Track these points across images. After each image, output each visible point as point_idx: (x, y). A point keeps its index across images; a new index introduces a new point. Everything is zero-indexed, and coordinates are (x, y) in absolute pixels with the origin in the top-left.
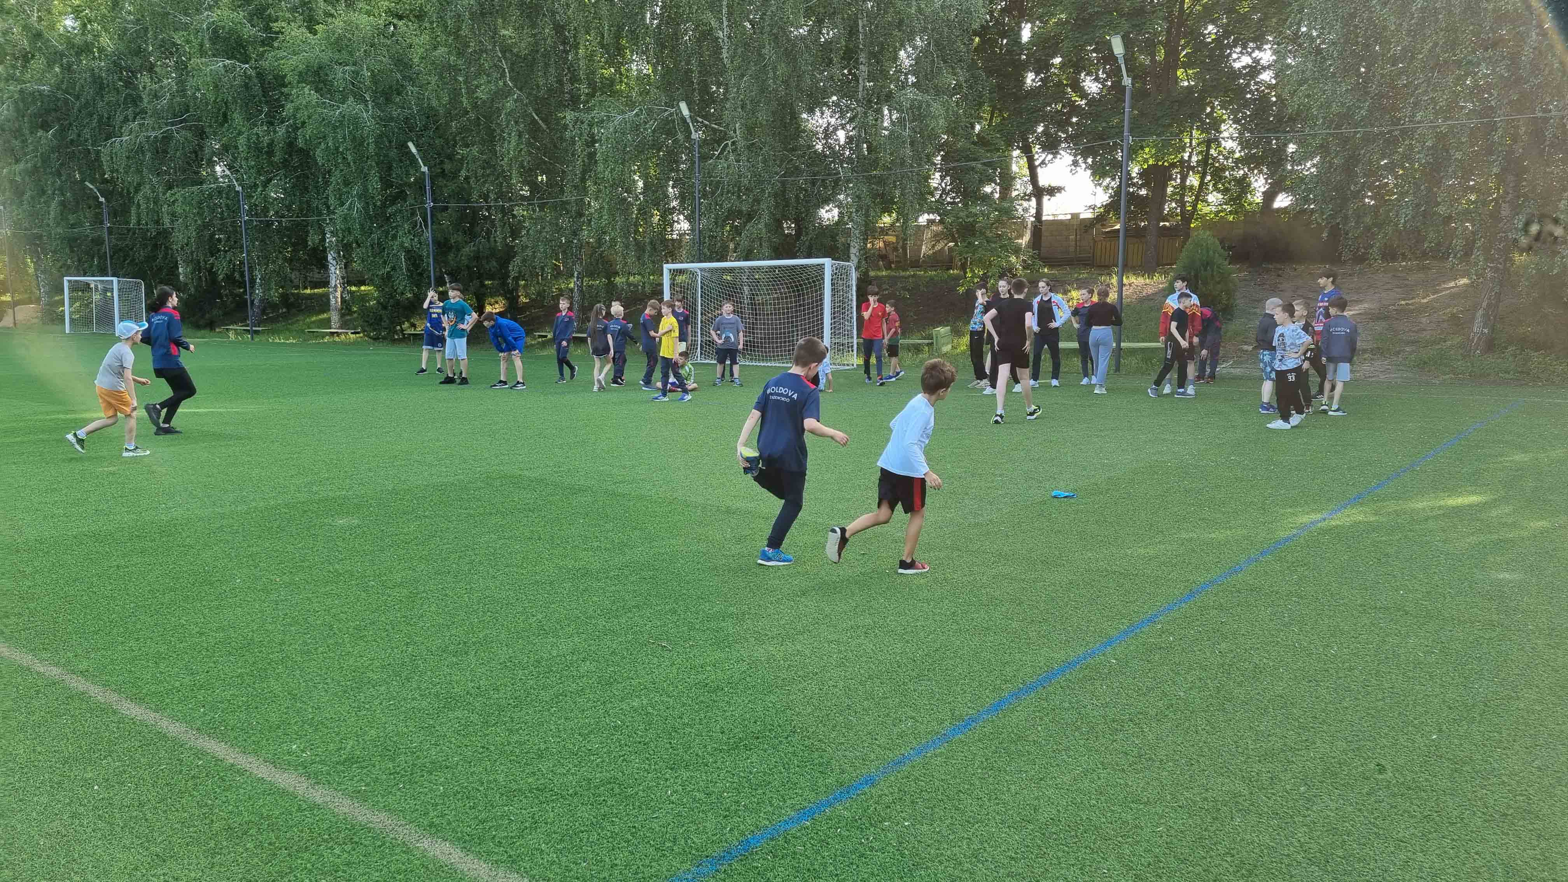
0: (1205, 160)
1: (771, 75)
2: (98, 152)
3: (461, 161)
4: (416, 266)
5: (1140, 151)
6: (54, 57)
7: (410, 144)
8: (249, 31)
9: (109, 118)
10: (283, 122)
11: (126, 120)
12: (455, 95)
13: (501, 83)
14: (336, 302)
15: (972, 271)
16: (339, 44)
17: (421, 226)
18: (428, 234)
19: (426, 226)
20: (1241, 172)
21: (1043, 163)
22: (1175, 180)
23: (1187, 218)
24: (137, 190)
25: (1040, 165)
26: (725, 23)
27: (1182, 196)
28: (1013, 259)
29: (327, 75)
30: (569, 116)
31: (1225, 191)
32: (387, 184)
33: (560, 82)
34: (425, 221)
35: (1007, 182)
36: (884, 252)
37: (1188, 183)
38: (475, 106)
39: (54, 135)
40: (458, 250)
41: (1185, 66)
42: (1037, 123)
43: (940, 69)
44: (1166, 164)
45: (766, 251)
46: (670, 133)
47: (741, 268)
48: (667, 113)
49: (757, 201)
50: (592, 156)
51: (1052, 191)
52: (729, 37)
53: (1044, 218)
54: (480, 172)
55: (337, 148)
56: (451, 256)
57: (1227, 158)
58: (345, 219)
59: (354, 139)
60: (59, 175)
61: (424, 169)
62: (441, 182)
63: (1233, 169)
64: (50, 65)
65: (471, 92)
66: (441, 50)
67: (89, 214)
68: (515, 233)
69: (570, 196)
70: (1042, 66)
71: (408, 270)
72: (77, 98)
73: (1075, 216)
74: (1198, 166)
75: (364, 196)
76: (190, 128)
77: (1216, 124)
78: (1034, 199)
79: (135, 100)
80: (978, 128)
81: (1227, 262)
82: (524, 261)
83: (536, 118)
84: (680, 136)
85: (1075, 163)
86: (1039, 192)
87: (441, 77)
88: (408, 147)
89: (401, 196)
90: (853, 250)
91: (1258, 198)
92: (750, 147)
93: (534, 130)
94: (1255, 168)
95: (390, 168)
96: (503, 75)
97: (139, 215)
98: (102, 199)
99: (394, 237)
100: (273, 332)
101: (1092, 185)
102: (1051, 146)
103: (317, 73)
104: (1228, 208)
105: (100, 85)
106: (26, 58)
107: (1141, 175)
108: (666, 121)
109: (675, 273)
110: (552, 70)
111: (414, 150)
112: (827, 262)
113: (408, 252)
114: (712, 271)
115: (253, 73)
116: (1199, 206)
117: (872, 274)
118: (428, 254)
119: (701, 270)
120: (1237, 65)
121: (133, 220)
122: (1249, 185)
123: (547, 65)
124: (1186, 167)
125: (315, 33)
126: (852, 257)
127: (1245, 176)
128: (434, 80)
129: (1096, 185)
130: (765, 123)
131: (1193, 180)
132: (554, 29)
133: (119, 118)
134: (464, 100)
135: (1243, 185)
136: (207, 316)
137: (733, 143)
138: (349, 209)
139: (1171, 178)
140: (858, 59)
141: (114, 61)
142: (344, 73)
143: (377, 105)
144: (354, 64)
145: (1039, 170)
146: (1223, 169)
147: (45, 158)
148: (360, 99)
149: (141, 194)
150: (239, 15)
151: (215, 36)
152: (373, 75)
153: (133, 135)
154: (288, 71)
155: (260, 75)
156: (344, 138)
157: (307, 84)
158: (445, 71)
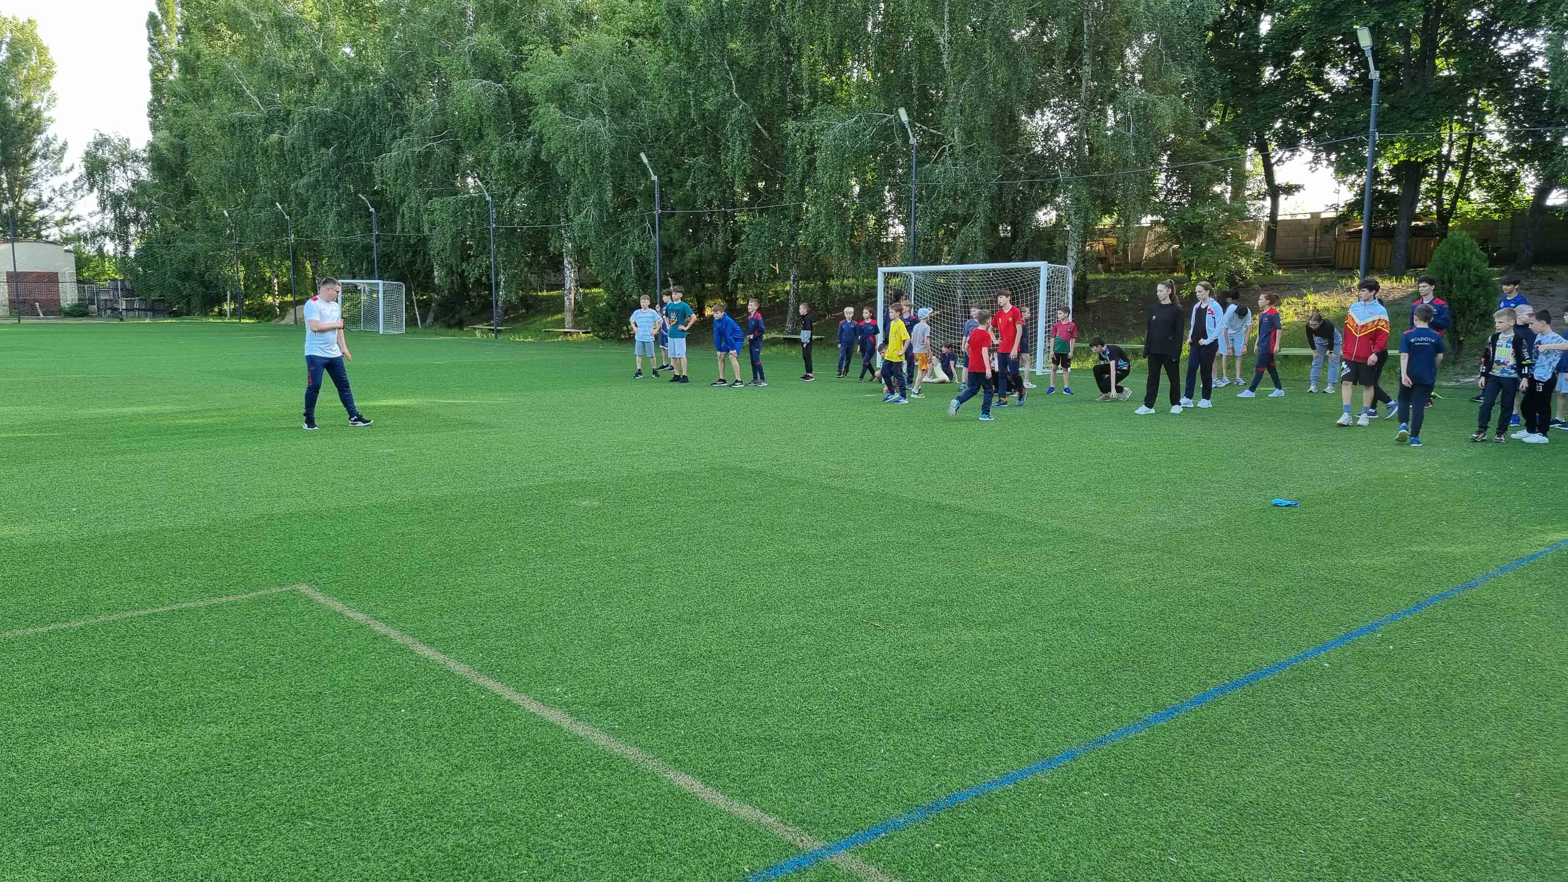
0: (1466, 157)
1: (991, 78)
2: (370, 168)
3: (688, 170)
4: (645, 271)
5: (1390, 147)
6: (336, 81)
7: (643, 155)
8: (504, 53)
9: (380, 137)
10: (529, 137)
11: (395, 137)
12: (685, 106)
13: (727, 95)
14: (570, 302)
15: (1198, 274)
16: (581, 63)
17: (649, 232)
18: (655, 240)
19: (654, 232)
20: (1509, 167)
21: (1280, 160)
22: (1431, 176)
23: (1444, 217)
24: (402, 201)
25: (1276, 163)
26: (947, 29)
27: (1439, 194)
28: (1243, 261)
29: (569, 92)
30: (790, 125)
31: (1489, 188)
32: (618, 191)
33: (783, 92)
34: (653, 226)
35: (1240, 180)
36: (1104, 255)
37: (1445, 180)
38: (702, 117)
39: (334, 152)
40: (683, 254)
41: (1447, 55)
42: (1275, 120)
43: (1168, 67)
44: (1419, 160)
45: (981, 254)
46: (888, 138)
47: (955, 271)
48: (885, 120)
49: (973, 204)
50: (811, 162)
51: (1290, 190)
52: (950, 43)
53: (1279, 218)
54: (706, 180)
55: (576, 161)
56: (675, 261)
57: (1493, 152)
58: (582, 227)
59: (591, 153)
60: (337, 188)
61: (654, 178)
62: (669, 190)
63: (1499, 164)
64: (332, 88)
65: (699, 104)
66: (673, 65)
67: (362, 222)
68: (736, 239)
69: (789, 201)
70: (1281, 59)
71: (638, 275)
72: (354, 117)
73: (1316, 215)
74: (1459, 161)
75: (600, 204)
76: (448, 144)
77: (1479, 115)
78: (1268, 199)
79: (402, 119)
80: (1209, 125)
81: (1487, 264)
82: (743, 264)
83: (760, 127)
84: (898, 142)
85: (1316, 160)
86: (1275, 191)
87: (671, 89)
88: (641, 158)
89: (633, 204)
90: (1071, 253)
91: (1529, 194)
92: (966, 152)
93: (757, 137)
94: (1526, 162)
95: (623, 178)
96: (730, 87)
97: (403, 224)
98: (372, 210)
99: (625, 243)
100: (513, 331)
101: (1334, 183)
102: (1290, 142)
103: (561, 91)
104: (1493, 206)
105: (372, 106)
106: (312, 82)
107: (1393, 171)
108: (885, 127)
109: (889, 276)
110: (776, 81)
111: (645, 160)
112: (1043, 265)
113: (637, 256)
114: (925, 274)
115: (504, 91)
116: (1459, 204)
117: (1090, 277)
118: (655, 258)
119: (915, 273)
120: (1505, 53)
121: (398, 228)
122: (1518, 182)
123: (771, 76)
124: (1445, 162)
125: (559, 53)
126: (1070, 260)
127: (1514, 171)
128: (665, 94)
129: (1339, 183)
130: (984, 127)
131: (1453, 176)
132: (779, 41)
133: (388, 135)
134: (693, 112)
135: (1511, 181)
136: (457, 316)
137: (951, 147)
138: (586, 217)
139: (1425, 174)
140: (1081, 59)
141: (386, 85)
142: (585, 90)
143: (614, 119)
144: (595, 81)
145: (1275, 168)
146: (1489, 163)
147: (326, 173)
148: (599, 114)
149: (406, 204)
150: (497, 39)
151: (475, 59)
152: (611, 91)
153: (402, 150)
154: (536, 90)
155: (511, 93)
156: (584, 151)
157: (552, 102)
158: (676, 85)
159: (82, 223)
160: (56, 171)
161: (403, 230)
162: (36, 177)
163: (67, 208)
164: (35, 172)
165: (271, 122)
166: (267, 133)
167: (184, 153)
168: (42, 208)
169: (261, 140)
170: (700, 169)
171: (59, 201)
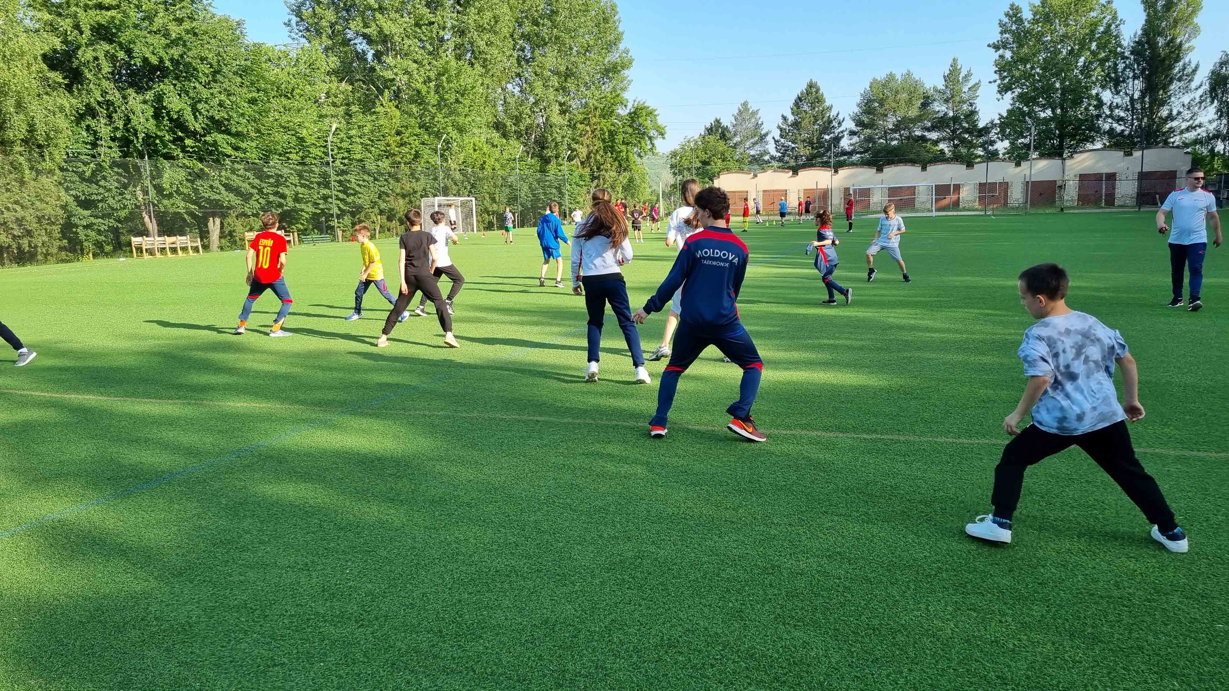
162: (1170, 98)
164: (1169, 94)
168: (1172, 120)
171: (1187, 114)
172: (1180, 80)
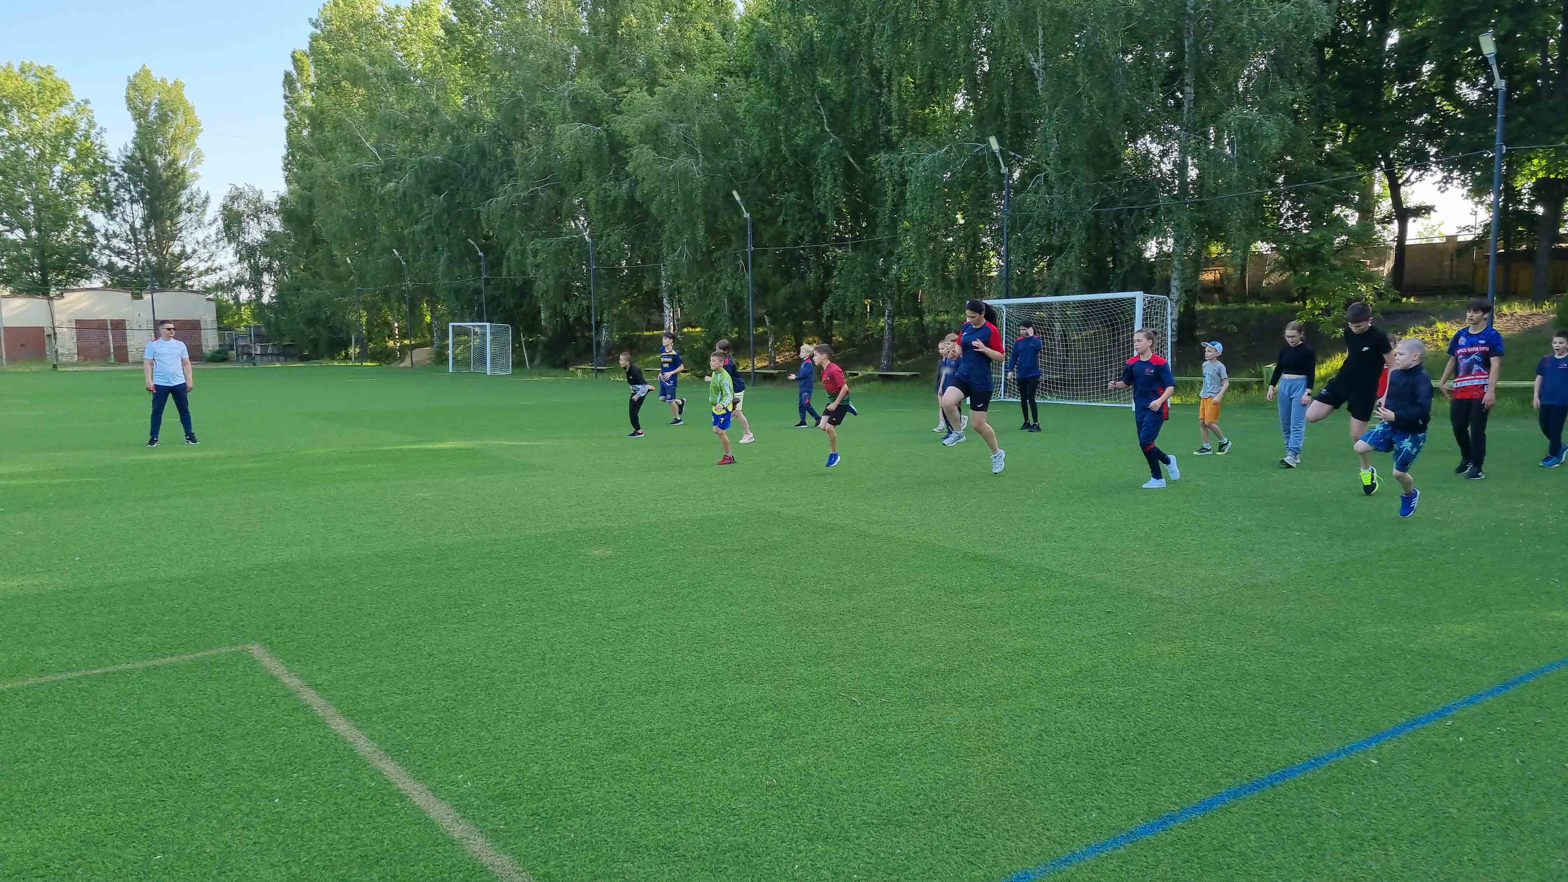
1: (1085, 103)
2: (479, 212)
3: (780, 207)
4: (737, 308)
5: (1526, 163)
6: (447, 130)
7: (735, 193)
8: (602, 96)
9: (489, 182)
10: (627, 178)
11: (502, 183)
12: (776, 142)
13: (818, 129)
16: (675, 104)
17: (742, 269)
18: (749, 277)
19: (747, 270)
21: (1407, 180)
24: (508, 245)
25: (1403, 183)
26: (1041, 54)
29: (663, 133)
30: (883, 157)
32: (711, 230)
33: (875, 125)
34: (746, 264)
35: (1367, 204)
38: (794, 153)
39: (444, 199)
40: (776, 291)
42: (1402, 138)
43: (1275, 85)
45: (1076, 285)
46: (981, 169)
47: (1051, 304)
48: (978, 149)
49: (1070, 234)
50: (902, 194)
51: (1419, 212)
52: (1045, 68)
54: (797, 216)
55: (670, 200)
56: (769, 297)
58: (676, 265)
59: (684, 191)
60: (448, 233)
61: (747, 215)
62: (762, 227)
64: (443, 137)
65: (790, 139)
66: (766, 101)
67: (471, 267)
68: (828, 274)
69: (882, 235)
71: (730, 311)
72: (464, 165)
73: (1451, 239)
75: (693, 243)
76: (553, 187)
78: (1396, 222)
79: (509, 165)
80: (1329, 146)
82: (836, 300)
83: (851, 160)
84: (990, 171)
85: (1447, 180)
86: (1403, 214)
87: (763, 128)
88: (733, 196)
89: (726, 241)
92: (1062, 179)
93: (848, 170)
95: (716, 215)
96: (821, 123)
97: (508, 268)
98: (481, 254)
99: (718, 281)
103: (655, 132)
105: (482, 153)
106: (426, 132)
107: (1535, 190)
108: (976, 157)
110: (869, 114)
111: (737, 198)
112: (1139, 296)
113: (731, 294)
114: (1018, 307)
115: (603, 134)
117: (1195, 308)
118: (748, 295)
119: (1009, 304)
121: (505, 271)
123: (862, 109)
125: (653, 95)
126: (1173, 290)
128: (756, 131)
129: (1477, 203)
130: (1078, 153)
132: (870, 73)
133: (496, 182)
134: (783, 147)
136: (562, 357)
137: (1046, 176)
138: (680, 255)
141: (494, 131)
142: (678, 129)
143: (706, 158)
144: (689, 120)
147: (438, 219)
148: (692, 152)
149: (511, 247)
150: (596, 83)
151: (575, 103)
152: (704, 130)
153: (507, 195)
154: (631, 132)
155: (610, 135)
156: (676, 190)
157: (646, 144)
158: (767, 122)
159: (224, 272)
160: (200, 223)
161: (509, 272)
162: (180, 230)
163: (210, 258)
164: (179, 226)
165: (388, 171)
166: (384, 182)
167: (311, 204)
168: (187, 259)
169: (379, 188)
170: (792, 204)
171: (203, 253)
172: (189, 211)
